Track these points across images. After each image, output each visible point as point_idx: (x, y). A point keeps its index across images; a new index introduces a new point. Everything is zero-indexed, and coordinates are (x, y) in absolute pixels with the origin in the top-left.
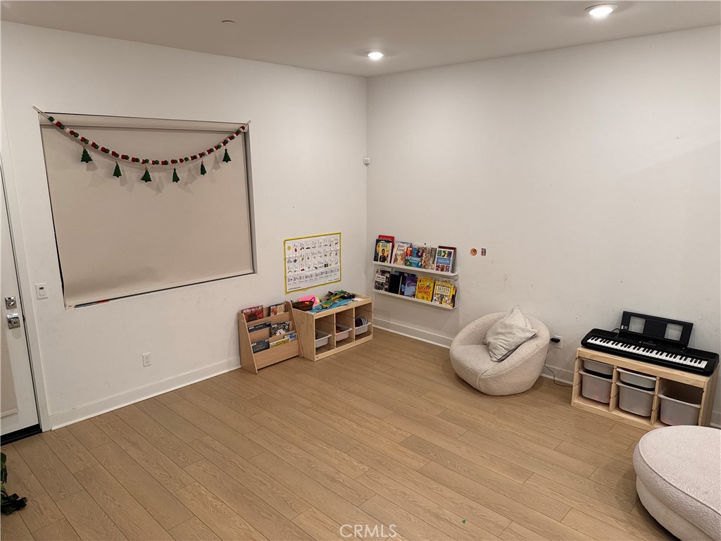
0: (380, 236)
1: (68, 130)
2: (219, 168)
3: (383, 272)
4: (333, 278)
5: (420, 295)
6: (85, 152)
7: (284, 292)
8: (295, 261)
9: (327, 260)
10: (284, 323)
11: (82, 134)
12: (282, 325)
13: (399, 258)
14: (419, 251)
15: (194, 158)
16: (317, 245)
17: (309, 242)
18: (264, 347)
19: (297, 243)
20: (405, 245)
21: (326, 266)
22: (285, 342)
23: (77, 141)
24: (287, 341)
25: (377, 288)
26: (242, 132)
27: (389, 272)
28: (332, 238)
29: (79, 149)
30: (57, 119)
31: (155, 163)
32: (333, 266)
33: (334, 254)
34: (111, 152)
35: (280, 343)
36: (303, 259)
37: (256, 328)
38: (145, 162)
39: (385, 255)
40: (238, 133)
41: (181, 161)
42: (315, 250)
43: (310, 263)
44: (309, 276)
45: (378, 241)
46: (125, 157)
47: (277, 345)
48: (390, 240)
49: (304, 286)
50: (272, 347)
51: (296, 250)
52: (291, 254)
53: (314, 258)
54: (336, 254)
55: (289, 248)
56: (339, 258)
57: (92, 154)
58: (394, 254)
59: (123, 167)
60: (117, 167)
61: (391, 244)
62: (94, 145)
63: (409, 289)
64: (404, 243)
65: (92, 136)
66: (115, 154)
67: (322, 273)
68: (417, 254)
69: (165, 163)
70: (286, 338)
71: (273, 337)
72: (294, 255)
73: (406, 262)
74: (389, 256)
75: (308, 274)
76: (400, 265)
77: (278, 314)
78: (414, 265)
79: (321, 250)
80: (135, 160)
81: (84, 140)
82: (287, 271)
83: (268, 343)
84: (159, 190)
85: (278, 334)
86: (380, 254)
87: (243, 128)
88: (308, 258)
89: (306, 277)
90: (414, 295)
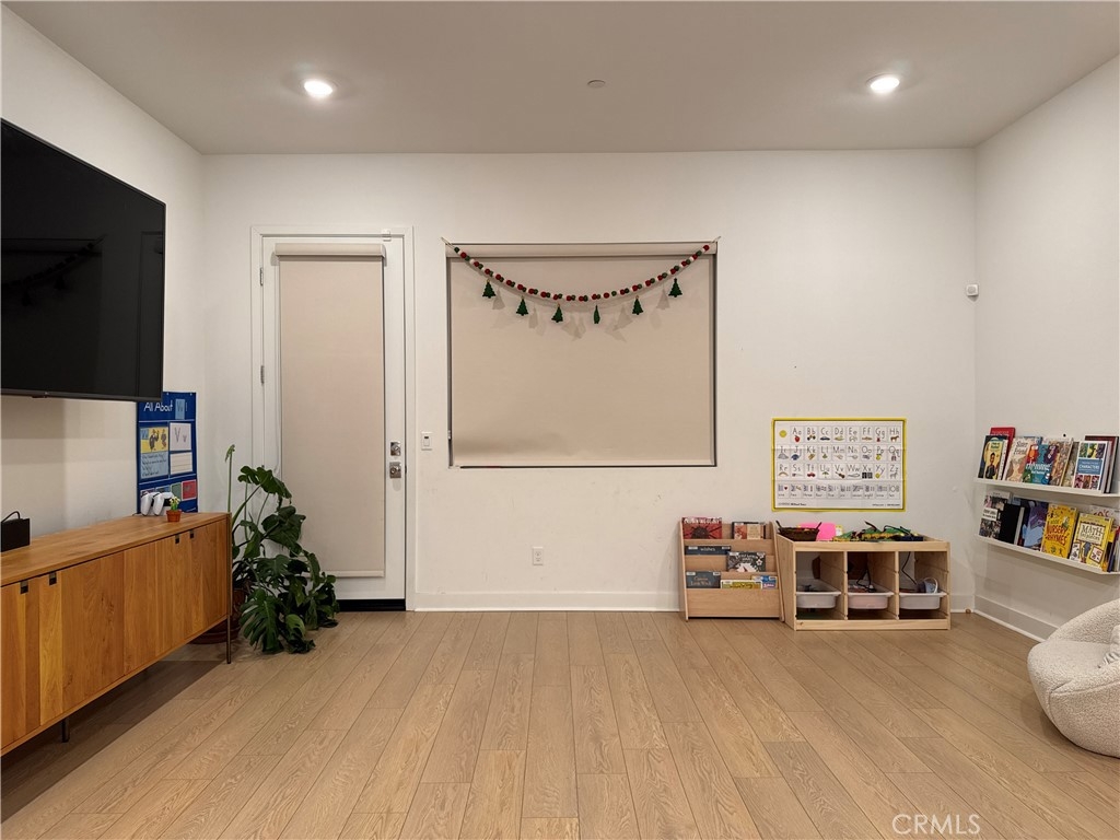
0: (993, 429)
1: (472, 261)
2: (668, 307)
3: (995, 501)
4: (885, 502)
5: (1048, 544)
6: (488, 286)
7: (771, 507)
8: (795, 457)
9: (870, 466)
10: (755, 554)
11: (486, 265)
12: (751, 556)
13: (1016, 468)
14: (1049, 451)
15: (625, 292)
16: (846, 436)
17: (828, 428)
18: (710, 584)
19: (800, 426)
20: (1029, 442)
21: (865, 475)
22: (751, 586)
23: (481, 273)
24: (757, 586)
25: (984, 533)
26: (706, 254)
27: (1003, 500)
28: (883, 427)
29: (482, 281)
30: (463, 249)
31: (570, 298)
32: (885, 479)
33: (886, 457)
34: (516, 286)
35: (741, 586)
36: (812, 456)
37: (700, 551)
38: (558, 297)
39: (995, 464)
40: (697, 255)
41: (606, 295)
42: (841, 445)
43: (828, 466)
44: (824, 489)
45: (988, 439)
46: (533, 291)
47: (734, 586)
48: (1006, 434)
49: (812, 503)
50: (725, 587)
51: (797, 439)
52: (786, 444)
53: (840, 457)
54: (894, 458)
55: (783, 434)
56: (900, 466)
57: (495, 287)
58: (1008, 461)
59: (530, 304)
60: (523, 303)
61: (1007, 441)
62: (499, 278)
63: (1033, 534)
64: (1027, 438)
65: (496, 268)
66: (520, 287)
67: (856, 488)
68: (1046, 455)
69: (584, 299)
70: (755, 580)
71: (731, 572)
72: (794, 447)
73: (1027, 475)
74: (1002, 465)
75: (825, 483)
76: (1016, 482)
77: (749, 538)
78: (1037, 479)
79: (857, 445)
80: (545, 295)
81: (488, 272)
82: (778, 471)
83: (719, 578)
84: (577, 335)
85: (741, 570)
86: (988, 464)
87: (706, 248)
88: (825, 457)
89: (819, 489)
90: (1040, 546)
